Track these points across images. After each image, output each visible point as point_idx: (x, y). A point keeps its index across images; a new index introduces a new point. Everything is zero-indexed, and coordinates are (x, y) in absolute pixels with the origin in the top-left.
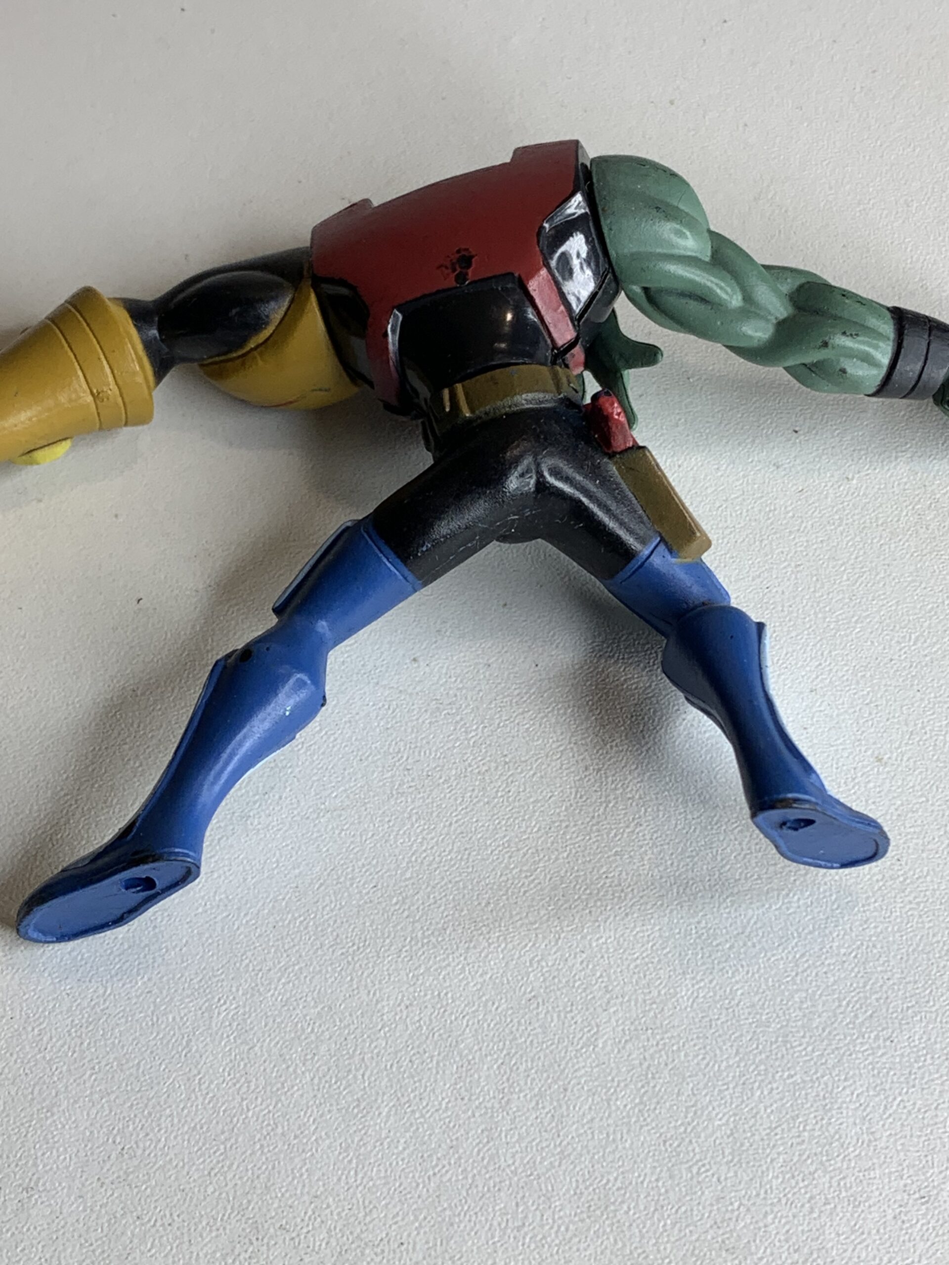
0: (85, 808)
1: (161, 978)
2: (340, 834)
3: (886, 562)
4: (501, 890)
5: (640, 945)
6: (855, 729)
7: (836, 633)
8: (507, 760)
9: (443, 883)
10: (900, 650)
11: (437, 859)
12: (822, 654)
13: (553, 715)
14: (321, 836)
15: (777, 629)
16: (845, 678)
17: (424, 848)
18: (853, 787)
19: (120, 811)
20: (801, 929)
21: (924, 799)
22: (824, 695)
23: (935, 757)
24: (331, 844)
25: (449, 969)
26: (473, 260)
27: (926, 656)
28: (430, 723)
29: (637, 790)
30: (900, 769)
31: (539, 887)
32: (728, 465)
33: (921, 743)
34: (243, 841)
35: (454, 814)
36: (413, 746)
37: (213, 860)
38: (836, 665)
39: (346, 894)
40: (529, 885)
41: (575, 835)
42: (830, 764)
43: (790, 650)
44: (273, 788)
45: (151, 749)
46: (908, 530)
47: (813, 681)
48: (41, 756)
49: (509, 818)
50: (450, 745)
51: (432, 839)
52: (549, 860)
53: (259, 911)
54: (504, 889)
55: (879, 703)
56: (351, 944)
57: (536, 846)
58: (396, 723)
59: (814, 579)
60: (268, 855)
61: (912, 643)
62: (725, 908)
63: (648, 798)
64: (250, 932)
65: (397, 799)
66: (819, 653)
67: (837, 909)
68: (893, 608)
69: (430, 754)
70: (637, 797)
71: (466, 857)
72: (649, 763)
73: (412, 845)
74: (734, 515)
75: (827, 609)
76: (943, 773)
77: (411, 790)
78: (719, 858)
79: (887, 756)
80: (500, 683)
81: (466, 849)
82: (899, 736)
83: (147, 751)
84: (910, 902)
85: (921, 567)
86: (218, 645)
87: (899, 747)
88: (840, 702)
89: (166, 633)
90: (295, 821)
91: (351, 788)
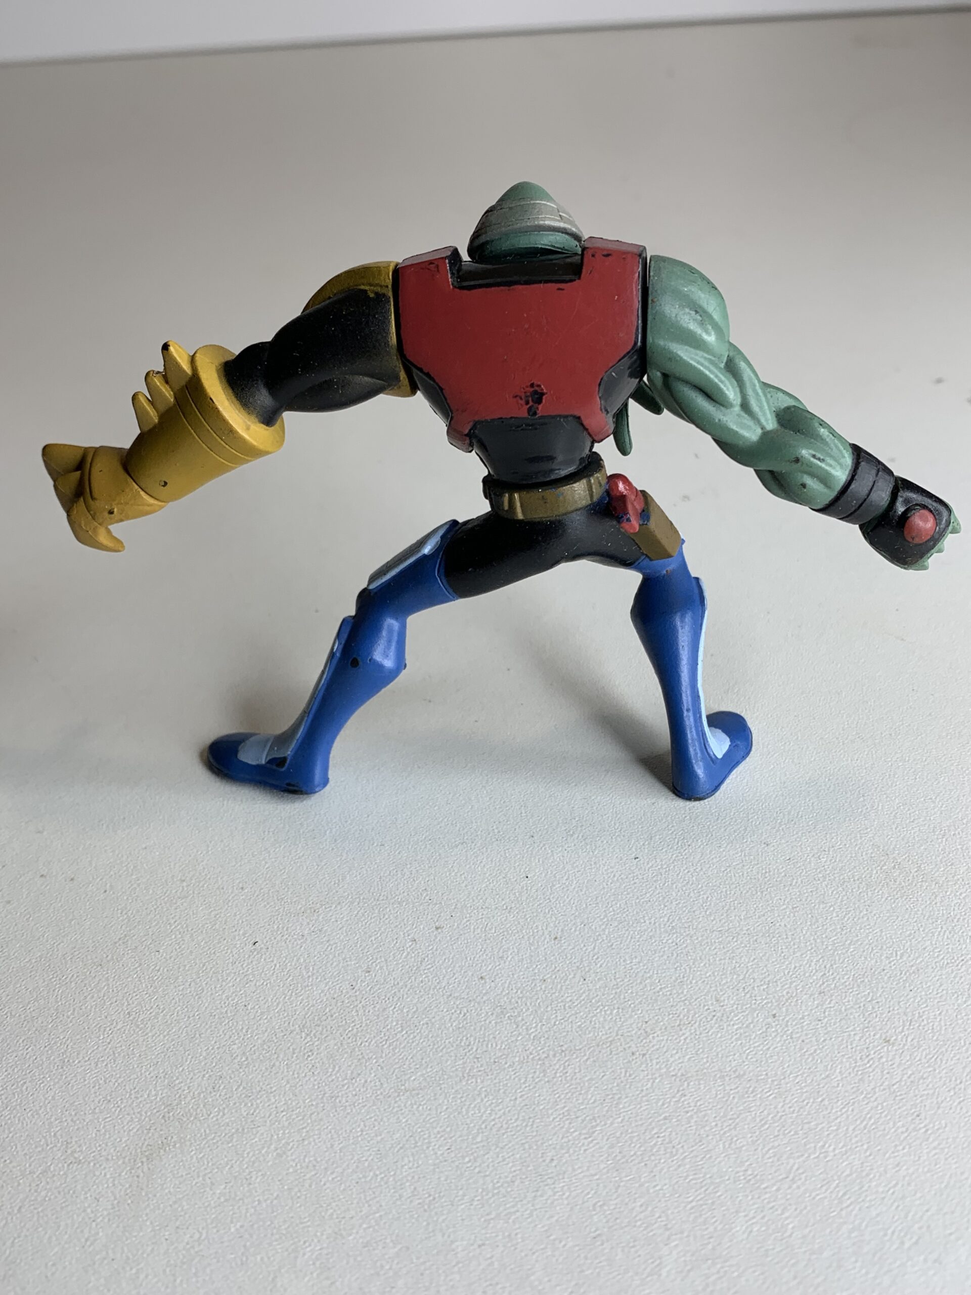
0: (196, 1093)
1: (252, 1226)
2: (418, 1107)
3: (867, 904)
4: (563, 1149)
5: (694, 1190)
6: (862, 1019)
7: (834, 952)
8: (564, 1049)
10: (890, 963)
11: (505, 1126)
12: (825, 967)
13: (601, 1015)
14: (402, 1110)
15: (784, 951)
16: (847, 983)
17: (492, 1118)
18: (868, 1062)
19: (226, 1094)
20: (839, 1173)
21: (932, 1069)
22: (832, 996)
23: (935, 1038)
24: (410, 1116)
25: (518, 1214)
26: (544, 397)
27: (912, 966)
28: (496, 1023)
29: (679, 1069)
30: (906, 1047)
31: (597, 1147)
32: (728, 844)
33: (921, 1028)
34: (332, 1115)
35: (518, 1091)
36: (481, 1040)
37: (304, 1130)
38: (838, 974)
39: (423, 1156)
40: (588, 1145)
41: (627, 1105)
42: (845, 1046)
43: (797, 965)
44: (359, 1074)
45: (256, 1048)
46: (880, 883)
47: (820, 986)
48: (163, 1055)
49: (567, 1093)
50: (513, 1039)
51: (500, 1110)
52: (605, 1125)
53: (344, 1170)
54: (566, 1149)
55: (879, 1000)
56: (427, 1196)
57: (593, 1114)
58: (467, 1023)
59: (810, 916)
60: (354, 1126)
61: (898, 958)
63: (689, 1075)
64: (335, 1187)
65: (468, 1080)
66: (823, 966)
67: (870, 1156)
68: (878, 934)
69: (496, 1046)
71: (530, 1124)
72: (687, 1048)
73: (482, 1116)
74: (737, 875)
75: (824, 936)
77: (480, 1073)
78: (758, 1120)
79: (894, 1038)
80: (554, 993)
81: (530, 1118)
82: (901, 1024)
83: (253, 1049)
84: (935, 1148)
85: (896, 907)
86: (318, 972)
87: (903, 1031)
88: (846, 1000)
89: (275, 965)
90: (378, 1099)
91: (428, 1073)
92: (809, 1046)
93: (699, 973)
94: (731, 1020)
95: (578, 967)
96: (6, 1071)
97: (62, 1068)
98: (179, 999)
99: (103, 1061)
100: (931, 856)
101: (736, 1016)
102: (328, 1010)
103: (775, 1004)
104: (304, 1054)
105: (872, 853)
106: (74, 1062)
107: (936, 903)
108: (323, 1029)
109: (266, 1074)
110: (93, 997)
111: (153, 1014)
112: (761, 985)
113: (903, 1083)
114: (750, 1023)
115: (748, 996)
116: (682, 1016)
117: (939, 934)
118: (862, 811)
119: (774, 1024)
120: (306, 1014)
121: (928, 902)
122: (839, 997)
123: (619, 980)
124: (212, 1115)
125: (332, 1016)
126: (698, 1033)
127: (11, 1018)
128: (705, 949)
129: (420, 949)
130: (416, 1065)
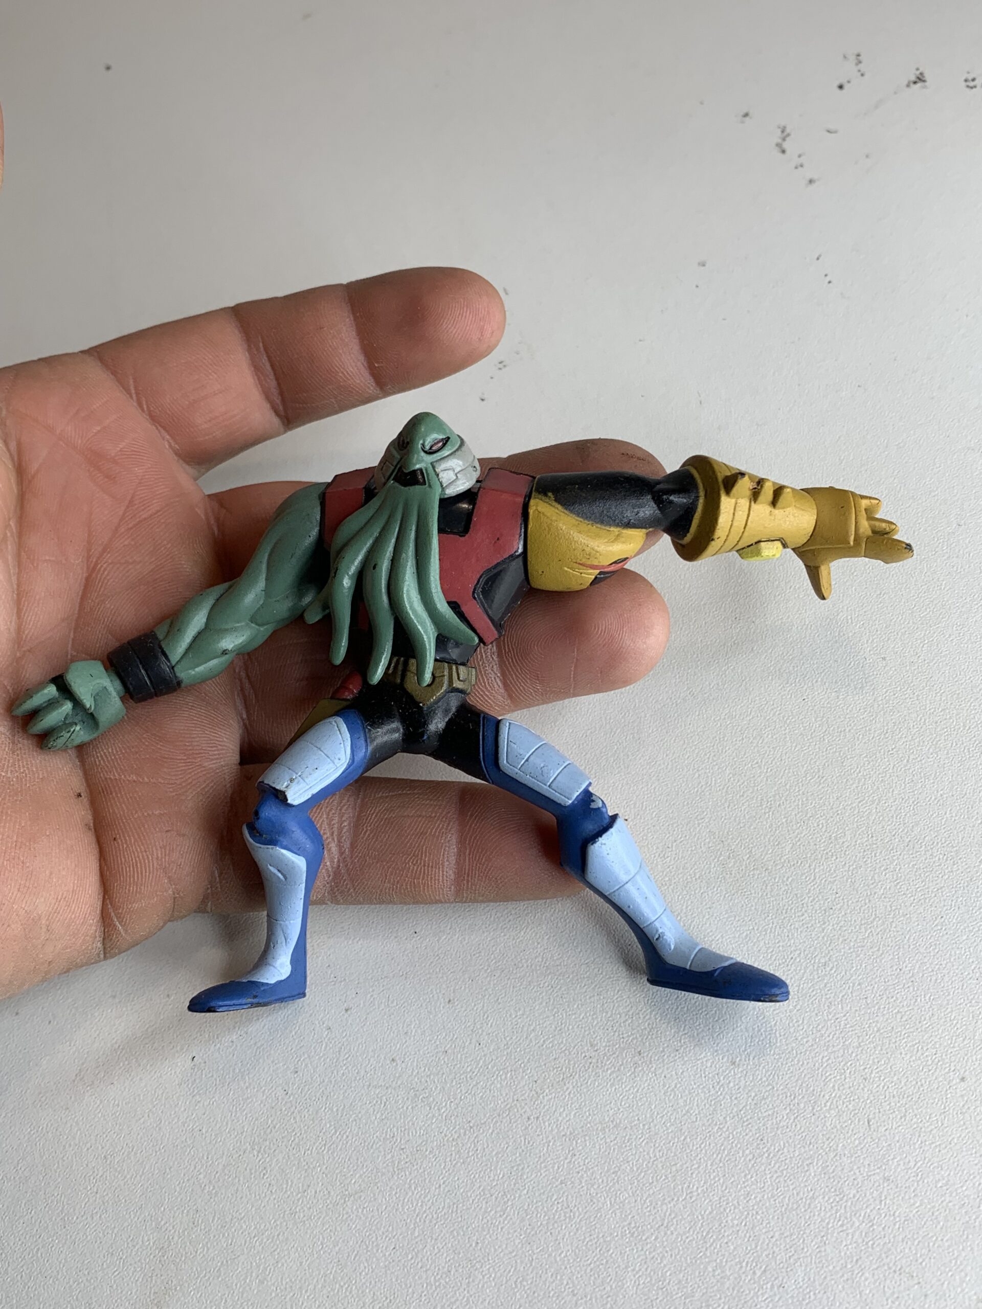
0: (180, 1231)
2: (363, 1211)
3: (708, 906)
5: (591, 1252)
6: (712, 1043)
8: (471, 1125)
9: (442, 1235)
11: (435, 1216)
14: (350, 1216)
16: (697, 1004)
17: (424, 1209)
18: (719, 1089)
19: (205, 1228)
20: (703, 1213)
21: (771, 1087)
23: (772, 1052)
24: (357, 1221)
25: (458, 1303)
28: (412, 1108)
29: (568, 1128)
30: (749, 1067)
31: (511, 1222)
33: (760, 1043)
34: (295, 1233)
35: (441, 1177)
36: (403, 1129)
37: (276, 1253)
39: (374, 1259)
40: (503, 1222)
41: (529, 1175)
42: (699, 1075)
44: (309, 1186)
45: (219, 1174)
48: (144, 1196)
49: (480, 1172)
50: (429, 1122)
51: (429, 1201)
52: (515, 1199)
53: (315, 1286)
54: (486, 1230)
55: (725, 1018)
56: (384, 1299)
57: (503, 1190)
60: (315, 1240)
62: (647, 1208)
63: (576, 1132)
64: (311, 1305)
65: (398, 1174)
67: (726, 1190)
68: (720, 940)
69: (416, 1132)
70: (568, 1133)
71: (455, 1210)
72: (572, 1104)
73: (415, 1209)
76: (780, 1064)
77: (407, 1165)
78: (635, 1169)
79: (738, 1059)
80: (456, 1065)
81: (454, 1204)
83: (217, 1176)
84: (776, 1172)
87: (745, 1050)
88: (698, 1023)
89: (216, 1080)
90: (329, 1209)
91: (364, 1173)
92: (670, 1081)
93: (573, 1017)
94: (605, 1064)
95: (472, 1030)
96: (19, 1240)
97: (65, 1227)
98: (143, 1134)
99: (96, 1213)
100: (760, 837)
101: (608, 1059)
102: (270, 1122)
103: (640, 1039)
104: (260, 1173)
105: (709, 843)
106: (73, 1218)
107: (767, 894)
108: (270, 1143)
109: (233, 1201)
110: (70, 1145)
111: (126, 1153)
112: (627, 1020)
113: (748, 1108)
114: (621, 1065)
115: (617, 1034)
116: (564, 1069)
117: (771, 931)
118: (697, 791)
119: (640, 1062)
120: (253, 1129)
121: (760, 894)
122: (691, 1022)
123: (508, 1039)
124: (199, 1252)
125: (275, 1127)
126: (579, 1084)
127: (7, 1183)
128: (576, 987)
129: (336, 1037)
130: (353, 1167)
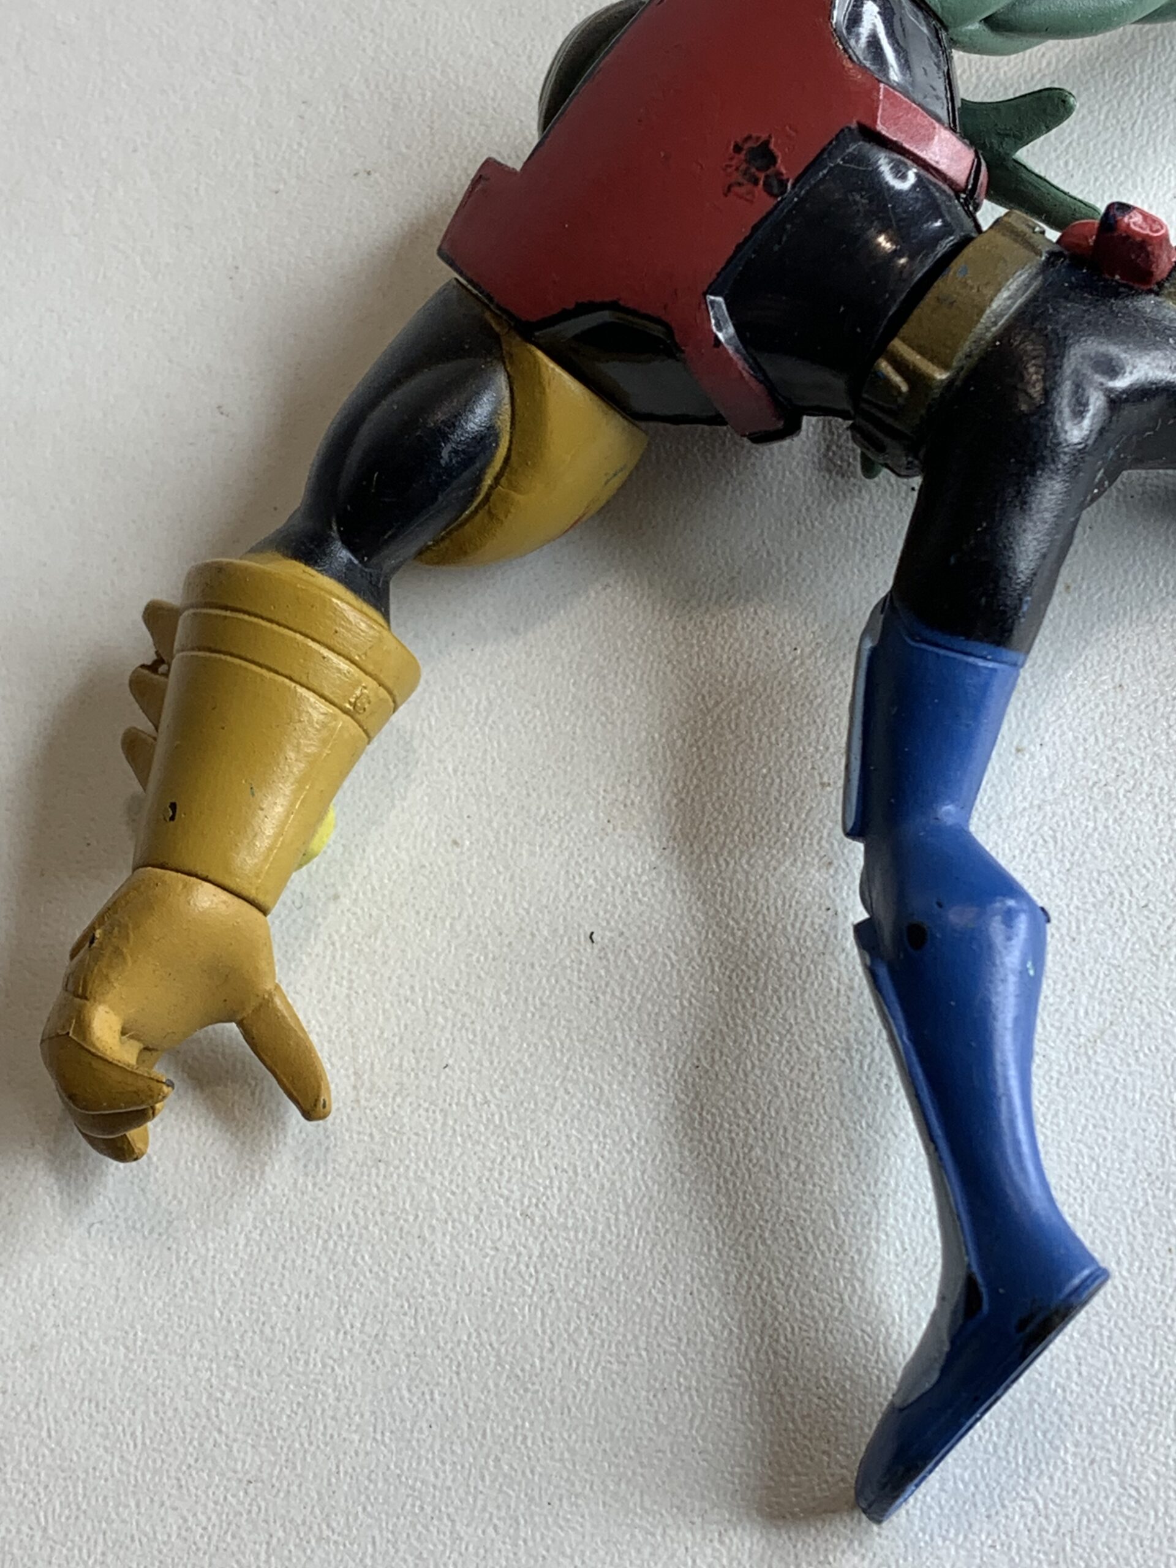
0: (782, 1277)
1: (1090, 1431)
2: (1137, 1059)
14: (1117, 1080)
19: (829, 1246)
24: (1139, 1083)
26: (772, 146)
28: (1116, 821)
36: (1122, 870)
45: (791, 1130)
48: (659, 1248)
53: (1130, 1244)
58: (1073, 855)
64: (1145, 1282)
65: (1166, 957)
83: (789, 1136)
86: (748, 921)
89: (667, 956)
90: (1065, 1087)
91: (1095, 987)
96: (443, 1462)
97: (526, 1390)
98: (578, 1130)
99: (577, 1329)
102: (835, 983)
104: (877, 1088)
106: (533, 1365)
108: (861, 1022)
109: (853, 1167)
110: (432, 1228)
111: (565, 1185)
120: (808, 1013)
124: (846, 1297)
125: (852, 989)
127: (340, 1366)
130: (1064, 985)
